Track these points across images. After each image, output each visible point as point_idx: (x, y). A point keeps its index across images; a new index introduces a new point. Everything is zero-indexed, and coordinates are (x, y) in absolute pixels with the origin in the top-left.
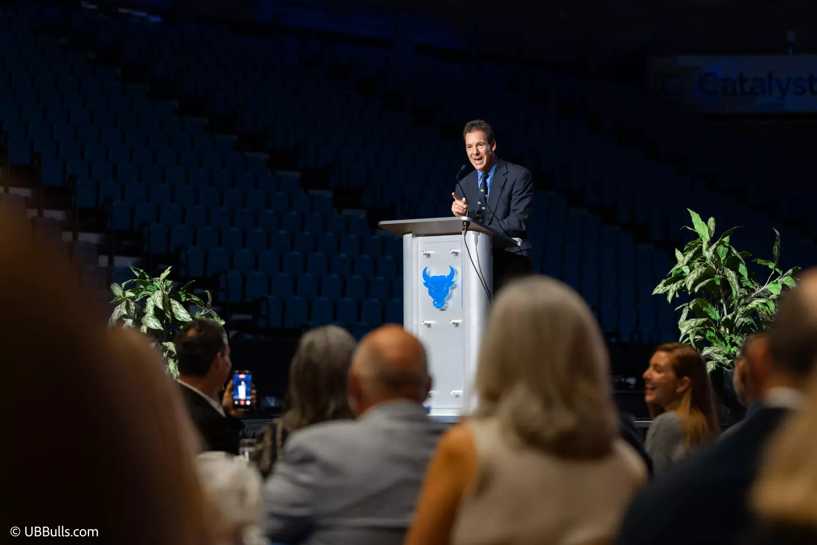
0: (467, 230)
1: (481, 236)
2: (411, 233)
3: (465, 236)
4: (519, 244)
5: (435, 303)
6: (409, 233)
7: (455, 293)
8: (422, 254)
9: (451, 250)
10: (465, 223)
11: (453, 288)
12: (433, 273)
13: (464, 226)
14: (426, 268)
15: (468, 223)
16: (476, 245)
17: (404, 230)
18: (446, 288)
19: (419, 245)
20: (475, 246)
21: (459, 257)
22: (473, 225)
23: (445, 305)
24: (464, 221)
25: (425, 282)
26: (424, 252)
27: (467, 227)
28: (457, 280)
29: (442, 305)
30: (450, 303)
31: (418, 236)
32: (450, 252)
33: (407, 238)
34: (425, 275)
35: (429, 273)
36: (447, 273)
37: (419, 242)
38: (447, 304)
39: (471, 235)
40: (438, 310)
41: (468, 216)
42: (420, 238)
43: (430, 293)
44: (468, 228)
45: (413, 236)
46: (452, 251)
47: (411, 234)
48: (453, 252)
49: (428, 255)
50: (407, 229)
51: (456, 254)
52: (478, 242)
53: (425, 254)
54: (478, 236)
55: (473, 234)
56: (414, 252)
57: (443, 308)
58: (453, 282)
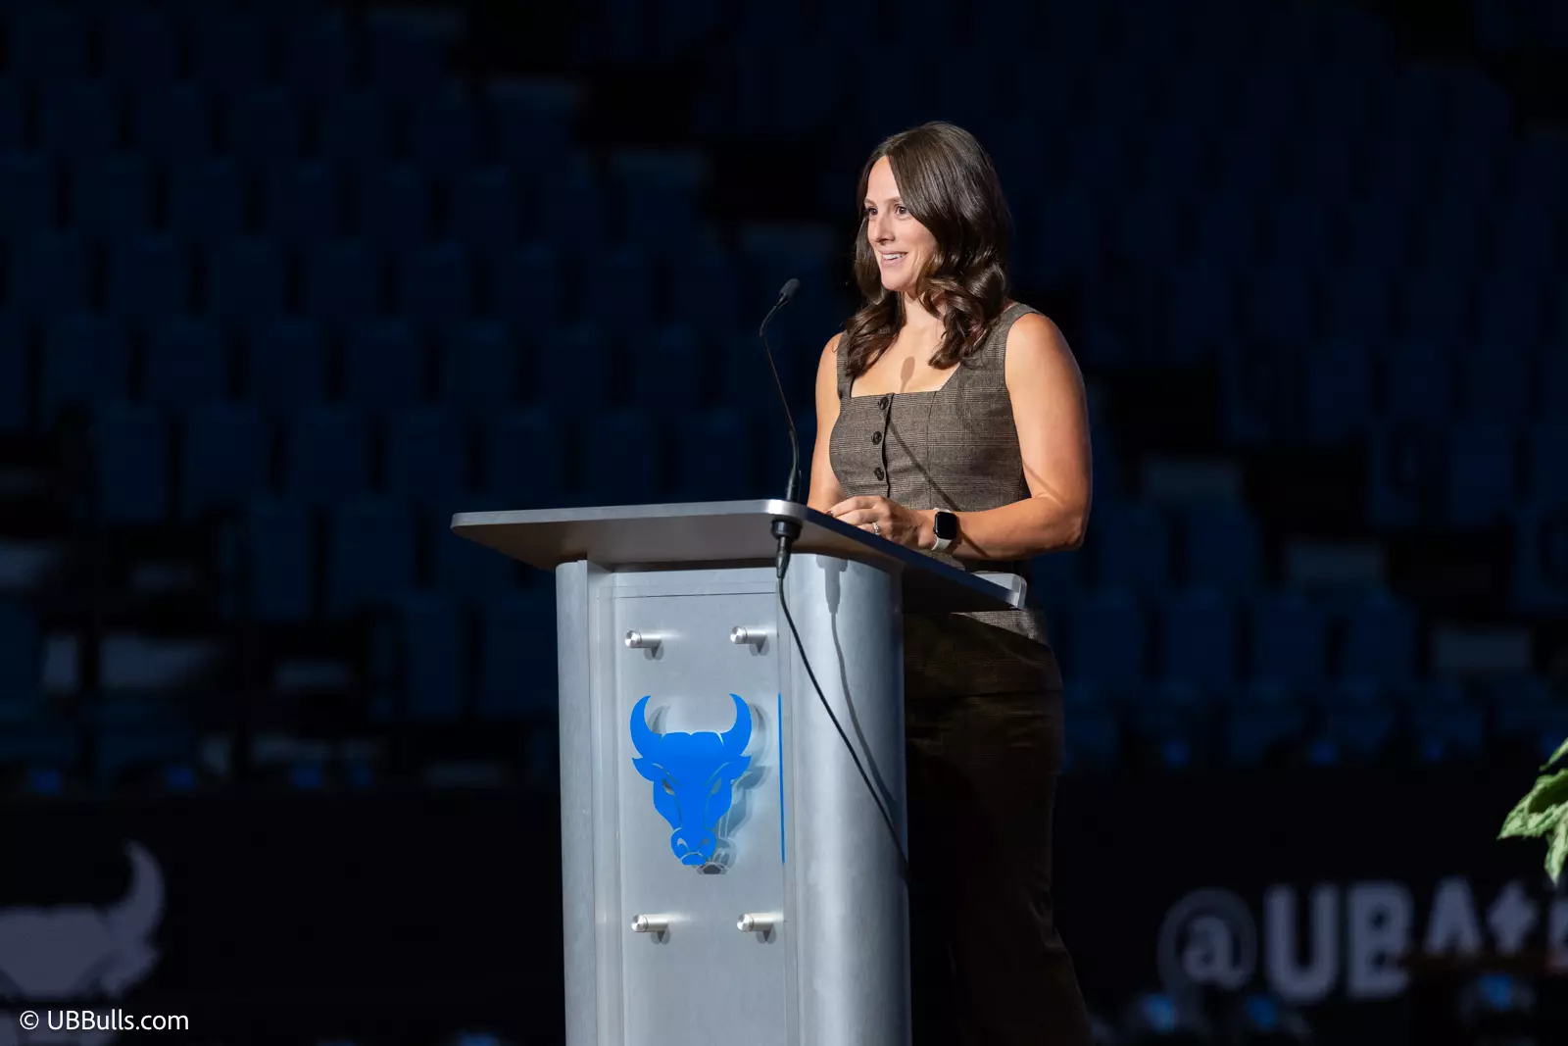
0: (790, 549)
1: (851, 575)
2: (583, 556)
3: (782, 576)
4: (1015, 599)
5: (681, 841)
6: (574, 558)
7: (759, 801)
8: (628, 642)
9: (735, 631)
10: (781, 526)
11: (752, 782)
12: (675, 722)
13: (779, 537)
14: (644, 701)
15: (793, 525)
16: (834, 609)
17: (558, 547)
18: (720, 781)
19: (620, 607)
20: (829, 615)
21: (766, 661)
22: (812, 532)
23: (721, 851)
24: (777, 519)
25: (639, 756)
26: (635, 637)
27: (790, 538)
28: (763, 745)
29: (710, 852)
30: (741, 844)
31: (613, 567)
32: (733, 638)
33: (571, 575)
34: (642, 732)
35: (656, 723)
36: (722, 726)
37: (619, 593)
38: (725, 845)
39: (810, 569)
40: (692, 870)
41: (794, 499)
42: (621, 579)
43: (660, 802)
44: (796, 543)
45: (591, 570)
46: (741, 633)
47: (583, 563)
48: (746, 639)
49: (654, 649)
50: (571, 545)
51: (759, 644)
52: (841, 600)
53: (640, 644)
54: (841, 573)
55: (821, 566)
56: (597, 636)
57: (711, 863)
58: (750, 757)
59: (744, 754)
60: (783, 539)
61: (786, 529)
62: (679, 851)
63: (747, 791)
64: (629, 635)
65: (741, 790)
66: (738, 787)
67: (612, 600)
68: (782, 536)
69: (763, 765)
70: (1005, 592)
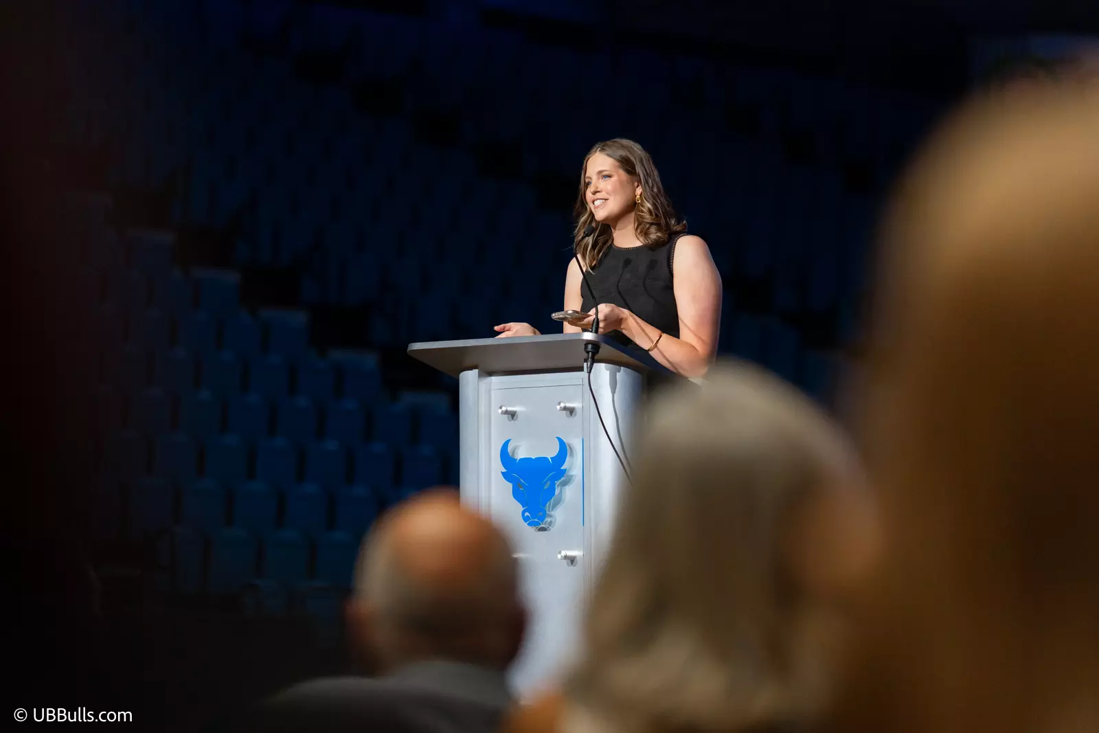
0: (594, 361)
1: (623, 374)
2: (476, 367)
3: (590, 373)
5: (527, 514)
6: (471, 368)
7: (569, 493)
8: (500, 411)
9: (559, 404)
10: (590, 346)
11: (565, 484)
12: (521, 454)
13: (588, 352)
14: (509, 441)
15: (595, 346)
16: (613, 392)
17: (462, 362)
18: (549, 482)
19: (493, 393)
20: (611, 395)
21: (577, 418)
22: (605, 350)
23: (548, 520)
24: (588, 342)
25: (504, 470)
26: (504, 409)
27: (593, 353)
28: (574, 466)
29: (542, 518)
30: (559, 515)
31: (491, 373)
32: (558, 407)
33: (469, 380)
34: (506, 457)
35: (514, 452)
36: (551, 452)
37: (493, 387)
38: (551, 516)
39: (602, 372)
42: (495, 380)
43: (516, 494)
44: (597, 357)
45: (480, 375)
46: (562, 405)
47: (476, 371)
48: (565, 408)
49: (512, 415)
50: (469, 361)
51: (571, 411)
52: (618, 387)
53: (506, 412)
54: (618, 373)
55: (608, 370)
56: (483, 408)
57: (542, 526)
58: (565, 470)
60: (590, 354)
61: (592, 348)
62: (526, 519)
64: (501, 408)
67: (490, 390)
69: (572, 474)
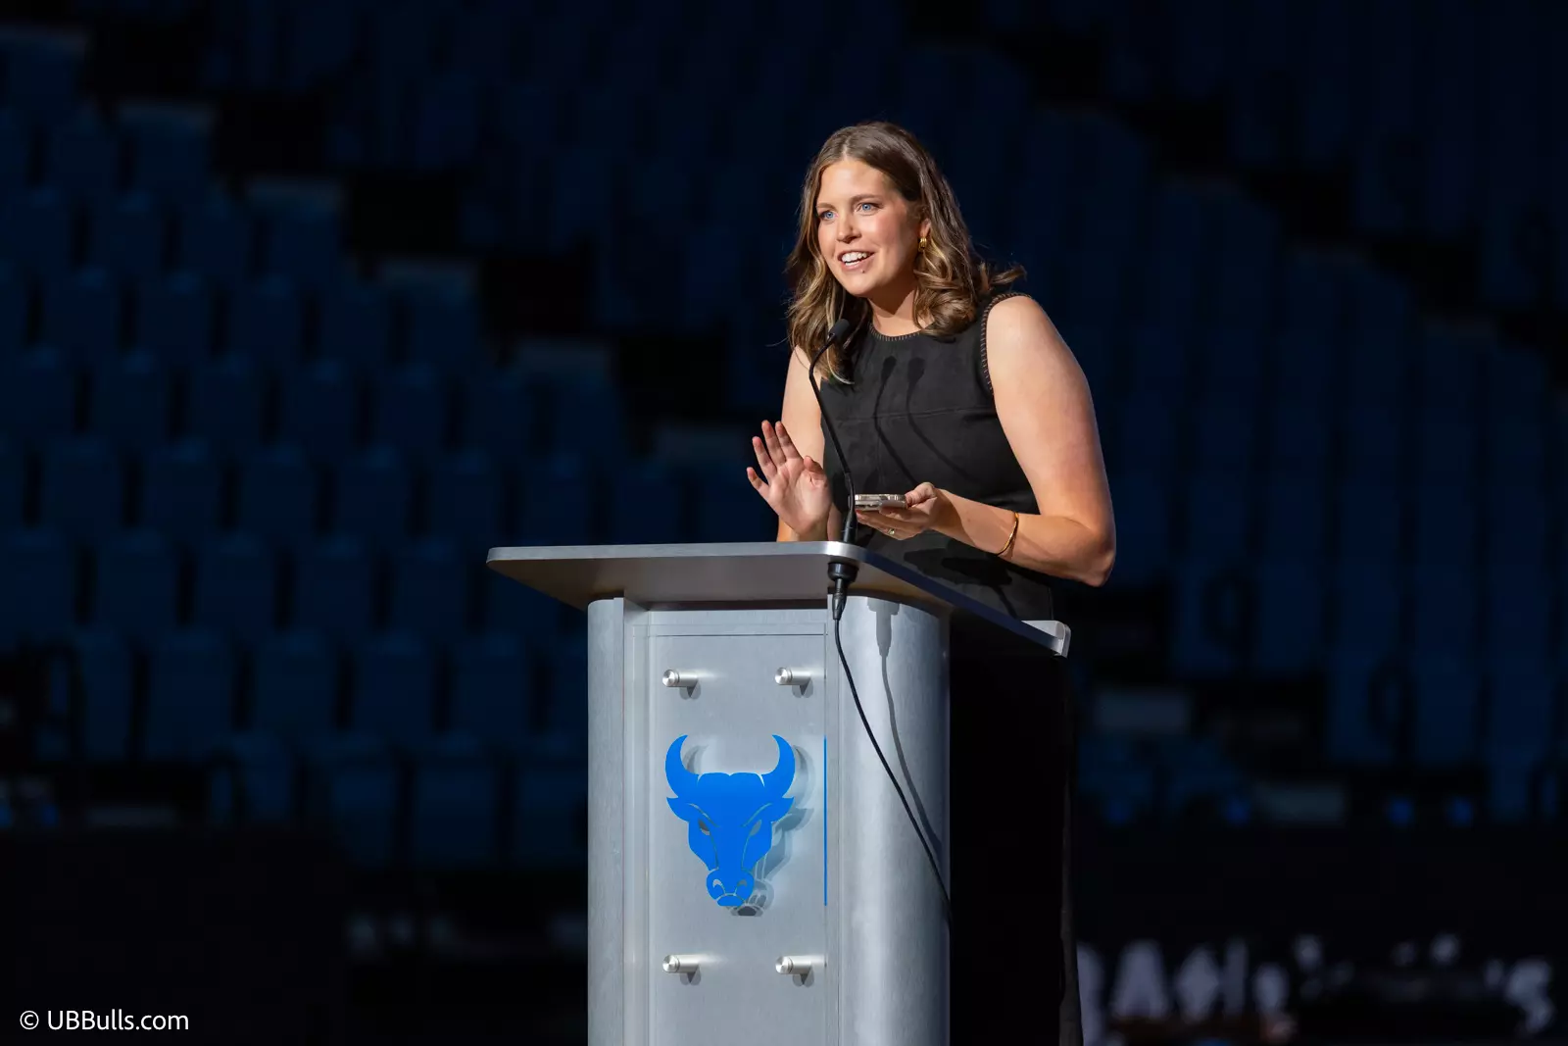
0: (848, 590)
1: (902, 618)
2: (619, 593)
3: (838, 618)
4: (1060, 647)
5: (717, 882)
6: (610, 595)
7: (798, 844)
8: (665, 681)
9: (780, 672)
10: (838, 568)
11: (790, 825)
12: (707, 764)
13: (835, 579)
14: (682, 739)
15: (850, 567)
16: (884, 652)
17: (592, 584)
19: (653, 644)
20: (879, 659)
21: (813, 702)
22: (868, 573)
23: (757, 893)
24: (834, 561)
25: (674, 796)
26: (673, 676)
27: (847, 580)
28: (808, 789)
29: (745, 893)
30: (777, 886)
31: (648, 605)
32: (778, 679)
33: (605, 614)
34: (676, 768)
35: (690, 765)
36: (763, 767)
37: (653, 631)
38: (762, 887)
39: (863, 612)
40: (726, 912)
41: (851, 540)
42: (656, 618)
43: (696, 844)
44: (853, 585)
45: (627, 608)
46: (785, 674)
47: (620, 601)
48: (790, 681)
49: (690, 688)
50: (605, 582)
51: (803, 686)
52: (893, 643)
53: (678, 683)
54: (892, 616)
55: (872, 609)
56: (632, 673)
57: (746, 905)
58: (790, 801)
59: (785, 796)
60: (840, 581)
61: (844, 571)
62: (714, 892)
63: (786, 834)
64: (667, 674)
65: (780, 831)
66: (777, 831)
67: (647, 637)
68: (837, 578)
69: (804, 807)
70: (1049, 638)
